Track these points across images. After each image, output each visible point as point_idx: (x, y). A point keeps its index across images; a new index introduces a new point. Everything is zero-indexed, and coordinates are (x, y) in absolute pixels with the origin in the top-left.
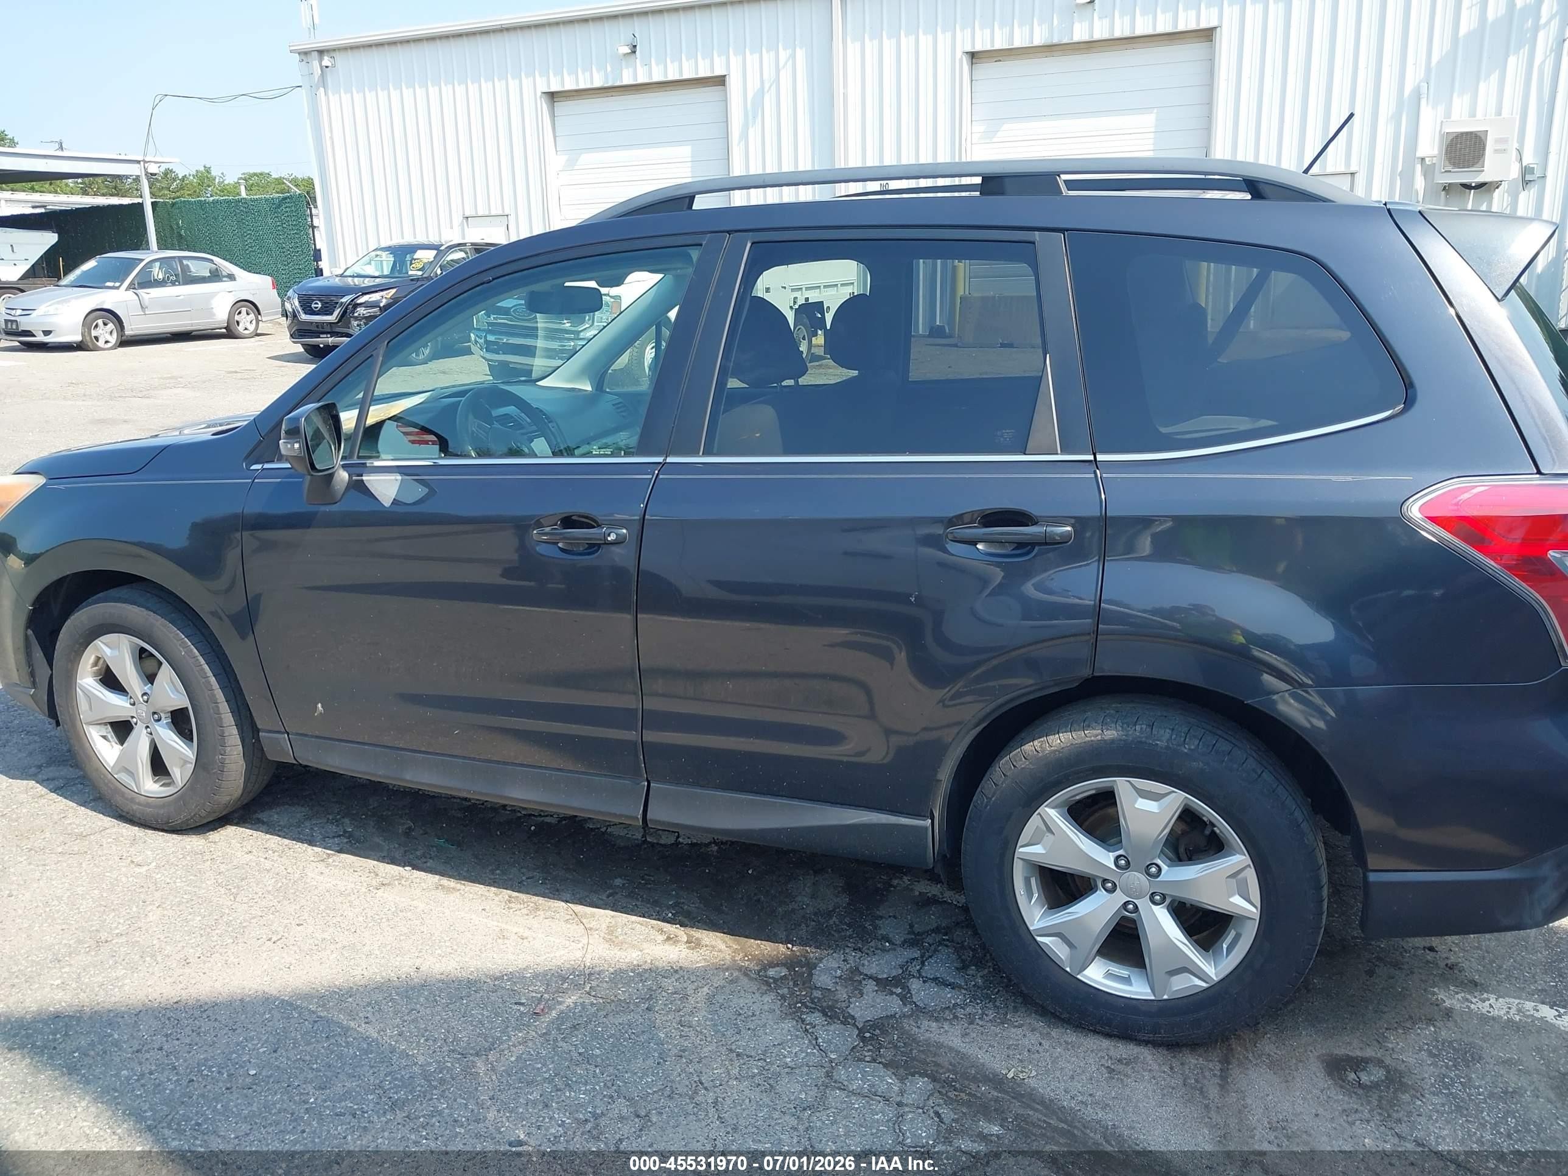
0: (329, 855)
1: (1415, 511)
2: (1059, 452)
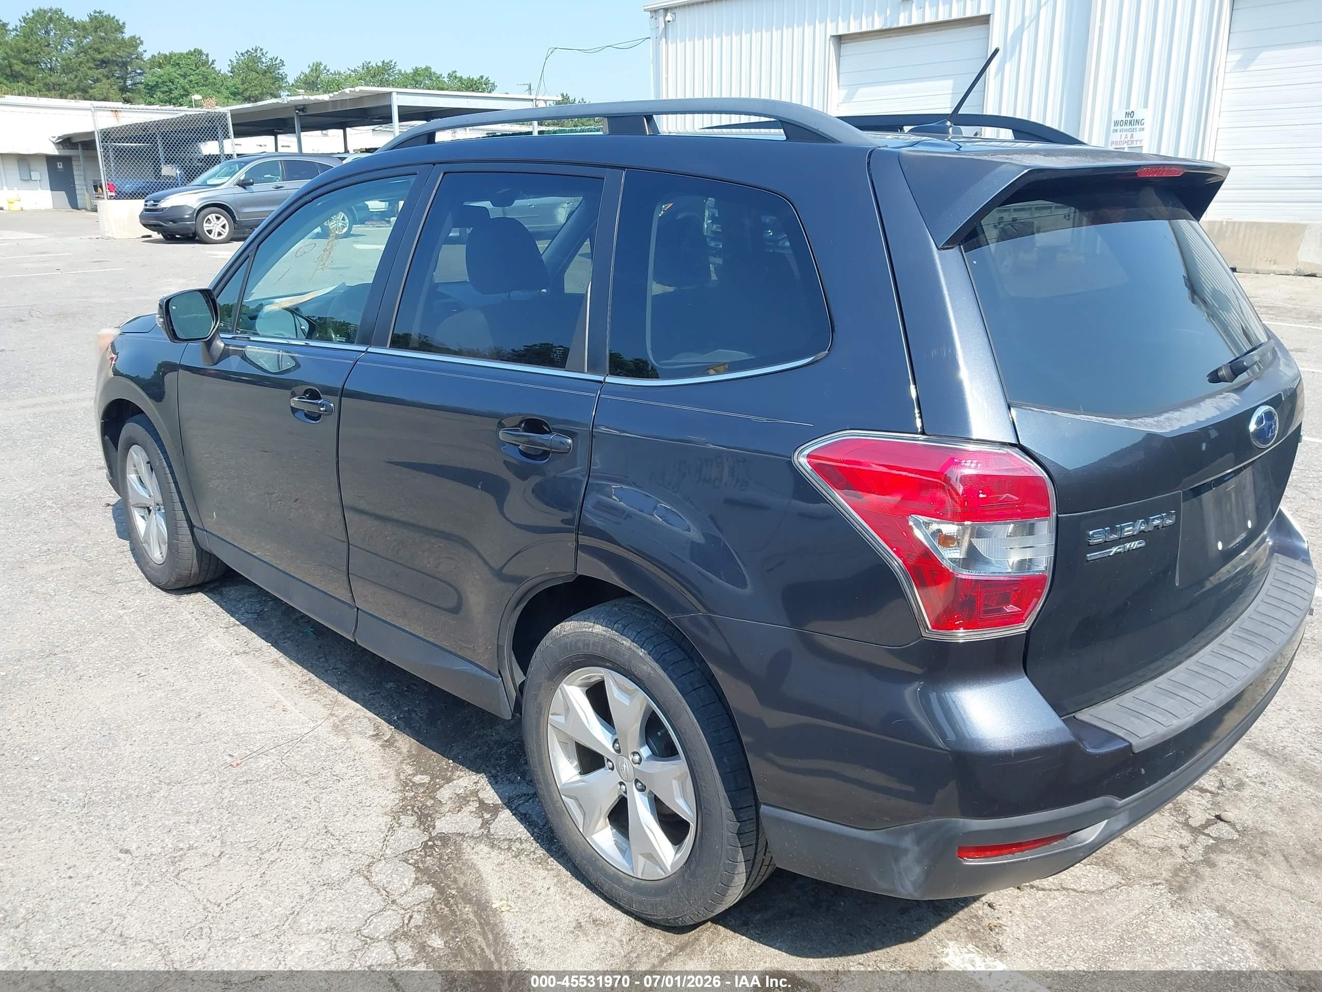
0: (235, 625)
1: (802, 460)
2: (586, 371)
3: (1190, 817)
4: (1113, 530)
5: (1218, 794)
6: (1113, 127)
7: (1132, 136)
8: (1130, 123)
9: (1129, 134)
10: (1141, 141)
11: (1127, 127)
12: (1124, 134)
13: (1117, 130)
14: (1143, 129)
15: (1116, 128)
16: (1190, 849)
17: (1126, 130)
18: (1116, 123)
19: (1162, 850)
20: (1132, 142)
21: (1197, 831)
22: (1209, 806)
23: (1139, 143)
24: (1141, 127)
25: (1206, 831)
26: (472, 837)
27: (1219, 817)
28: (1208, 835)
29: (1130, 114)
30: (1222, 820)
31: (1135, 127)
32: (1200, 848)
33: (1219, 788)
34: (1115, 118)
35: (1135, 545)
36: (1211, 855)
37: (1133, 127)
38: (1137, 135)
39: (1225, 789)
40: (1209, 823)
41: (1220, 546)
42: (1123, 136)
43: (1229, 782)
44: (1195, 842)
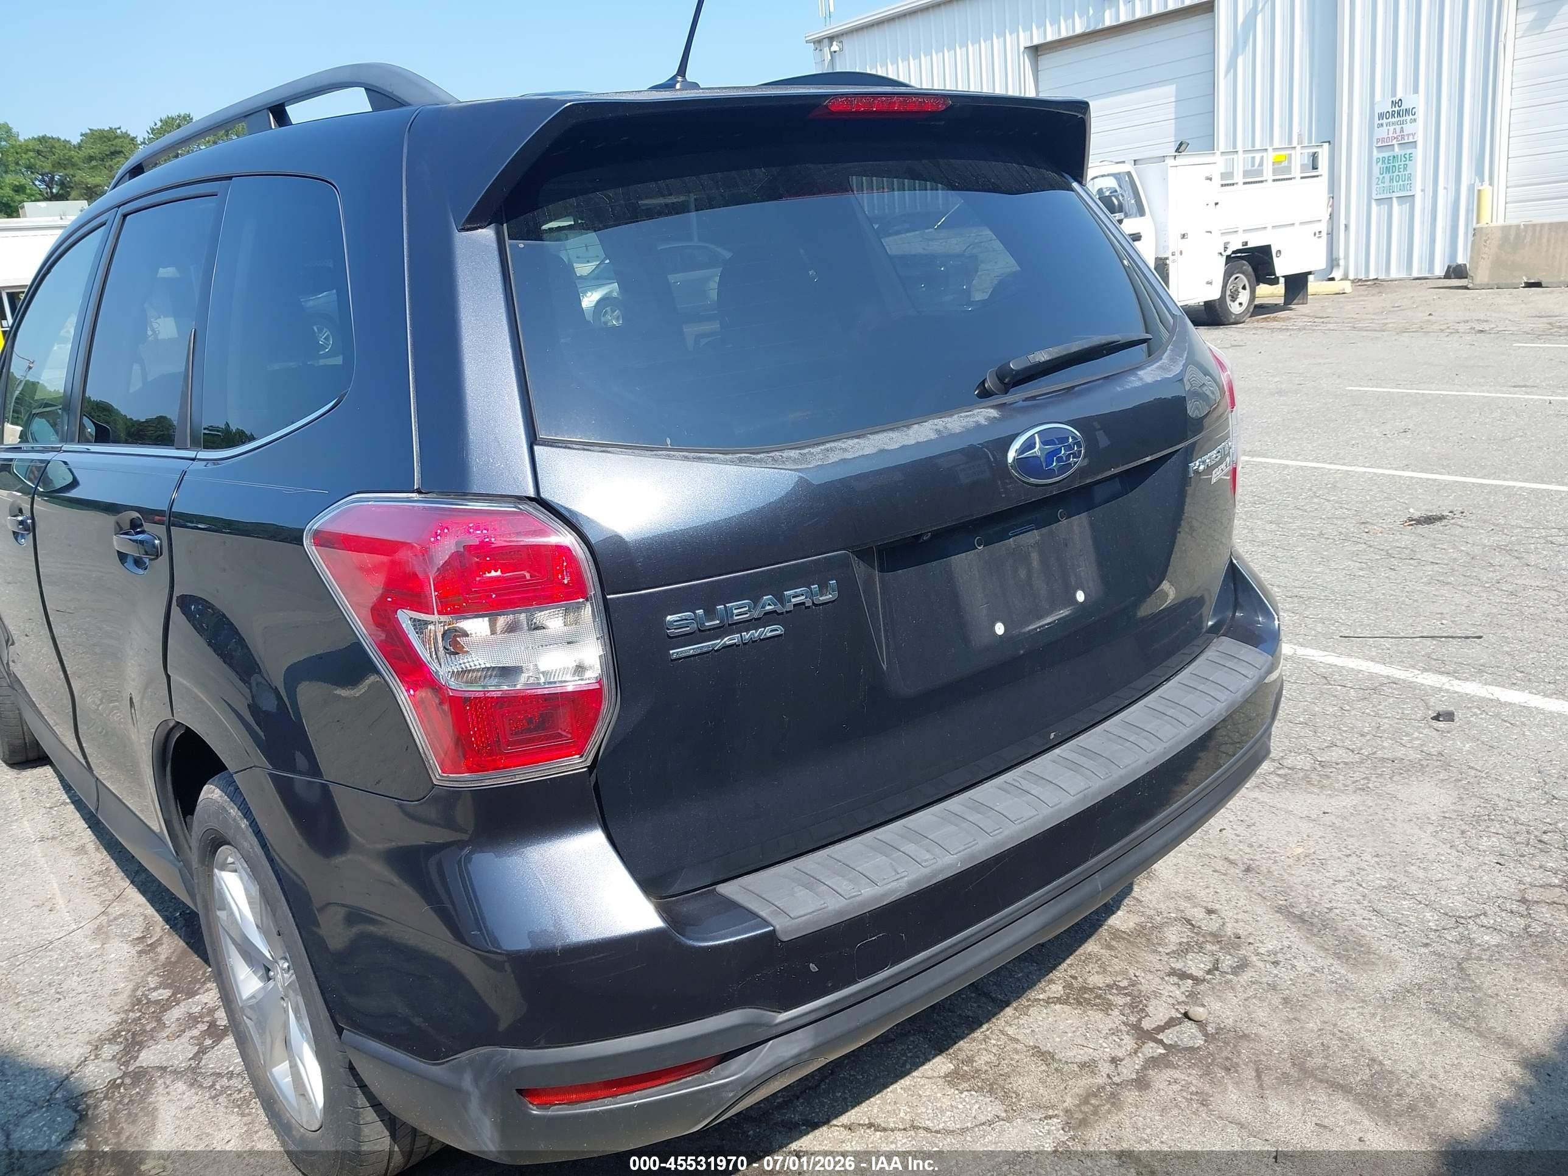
1: (309, 541)
2: (189, 447)
3: (1147, 1015)
4: (710, 613)
5: (1204, 980)
6: (1377, 122)
7: (1402, 130)
8: (1399, 113)
9: (1398, 128)
10: (1414, 135)
11: (1396, 119)
12: (1391, 128)
13: (1382, 125)
14: (1415, 120)
15: (1381, 122)
16: (1123, 1063)
17: (1393, 124)
18: (1381, 116)
19: (1083, 1066)
20: (1403, 137)
21: (1143, 1035)
22: (1184, 998)
23: (1411, 137)
24: (1413, 117)
25: (1160, 1037)
26: (175, 1072)
27: (1186, 1015)
28: (1161, 1042)
29: (1397, 103)
30: (1190, 1019)
31: (1404, 118)
32: (1138, 1062)
33: (1209, 972)
34: (1378, 110)
35: (767, 632)
36: (1151, 1072)
37: (1402, 119)
38: (1408, 128)
39: (1217, 973)
40: (1171, 1023)
41: (1000, 629)
42: (1391, 132)
43: (1227, 962)
44: (1136, 1053)
